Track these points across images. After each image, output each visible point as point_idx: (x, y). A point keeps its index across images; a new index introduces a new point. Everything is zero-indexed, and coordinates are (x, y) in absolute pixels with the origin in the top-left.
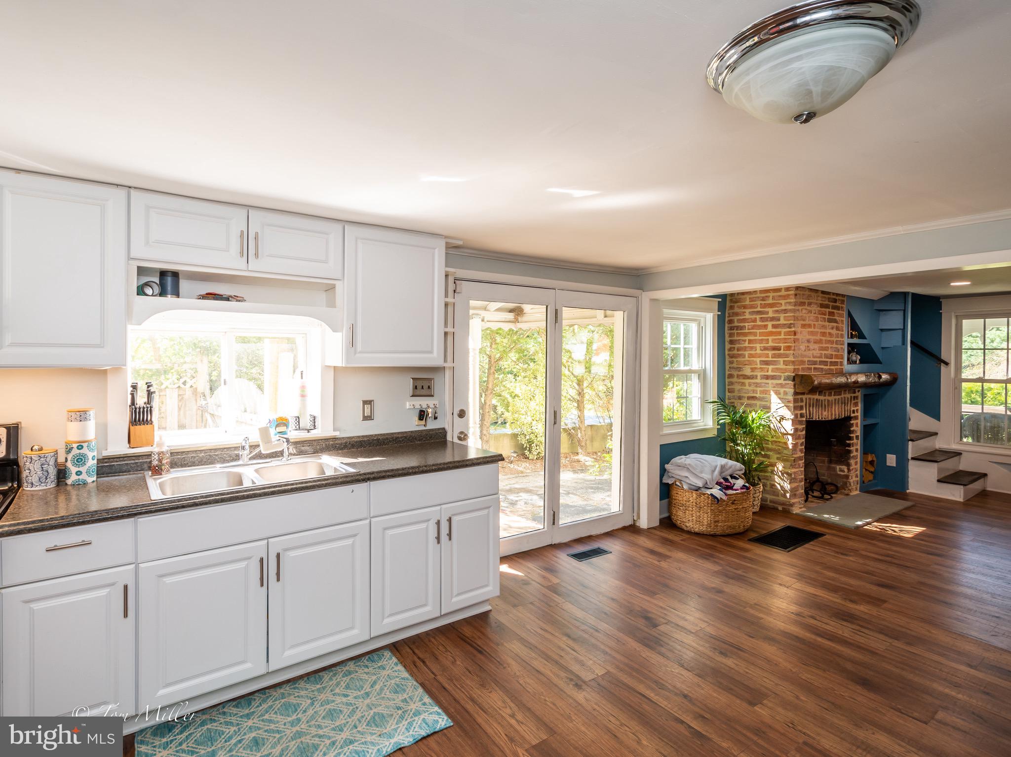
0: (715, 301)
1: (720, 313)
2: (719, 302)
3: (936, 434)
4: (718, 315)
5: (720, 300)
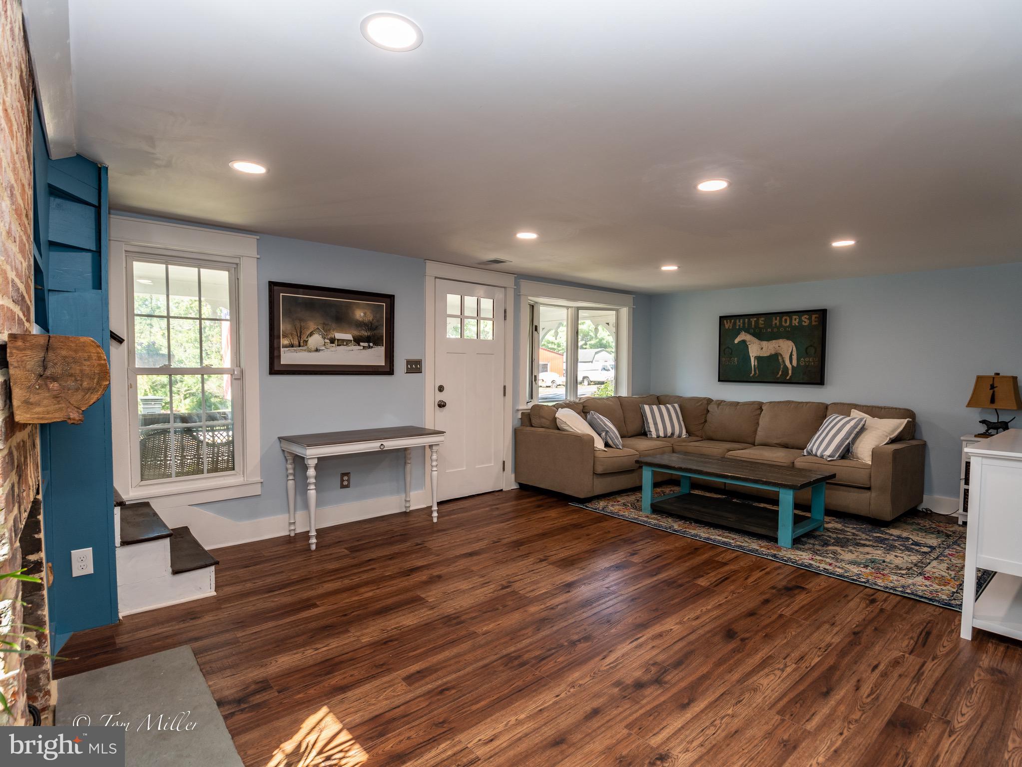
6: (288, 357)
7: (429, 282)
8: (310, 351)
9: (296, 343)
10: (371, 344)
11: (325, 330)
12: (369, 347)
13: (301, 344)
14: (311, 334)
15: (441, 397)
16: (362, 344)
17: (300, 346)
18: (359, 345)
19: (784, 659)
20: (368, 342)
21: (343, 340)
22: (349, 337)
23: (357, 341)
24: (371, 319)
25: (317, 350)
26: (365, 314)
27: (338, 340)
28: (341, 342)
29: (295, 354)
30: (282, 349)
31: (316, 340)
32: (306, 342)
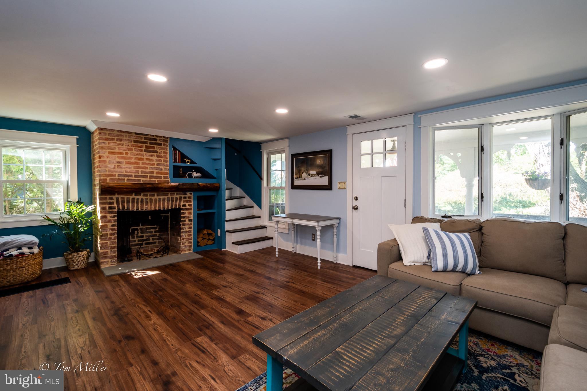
0: (75, 138)
1: (78, 145)
2: (77, 138)
3: (260, 217)
4: (77, 147)
5: (78, 137)
6: (297, 182)
7: (349, 137)
8: (303, 180)
9: (298, 177)
10: (323, 175)
11: (307, 171)
12: (322, 177)
13: (300, 177)
14: (303, 173)
15: (356, 203)
16: (320, 175)
17: (300, 178)
18: (319, 176)
19: (89, 351)
20: (322, 174)
21: (313, 174)
22: (315, 172)
23: (318, 174)
24: (323, 163)
25: (305, 179)
26: (320, 161)
27: (311, 174)
28: (313, 175)
29: (298, 181)
30: (295, 179)
31: (304, 175)
32: (301, 176)
